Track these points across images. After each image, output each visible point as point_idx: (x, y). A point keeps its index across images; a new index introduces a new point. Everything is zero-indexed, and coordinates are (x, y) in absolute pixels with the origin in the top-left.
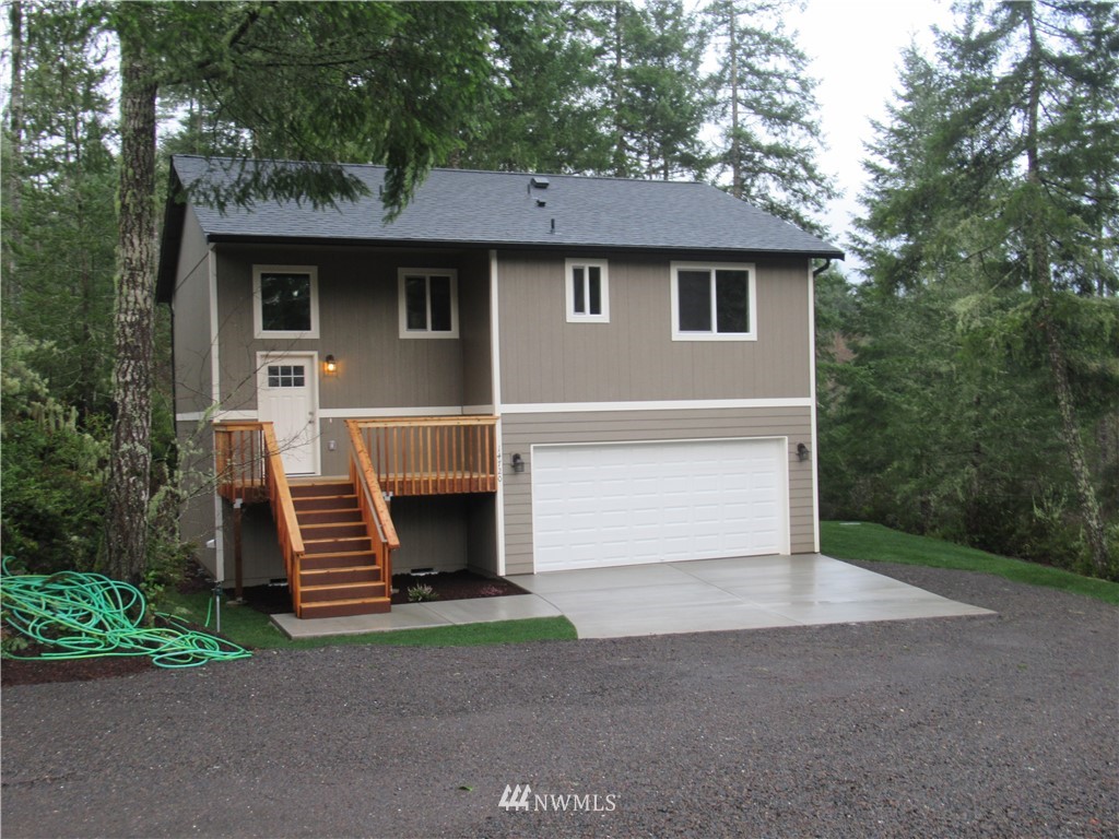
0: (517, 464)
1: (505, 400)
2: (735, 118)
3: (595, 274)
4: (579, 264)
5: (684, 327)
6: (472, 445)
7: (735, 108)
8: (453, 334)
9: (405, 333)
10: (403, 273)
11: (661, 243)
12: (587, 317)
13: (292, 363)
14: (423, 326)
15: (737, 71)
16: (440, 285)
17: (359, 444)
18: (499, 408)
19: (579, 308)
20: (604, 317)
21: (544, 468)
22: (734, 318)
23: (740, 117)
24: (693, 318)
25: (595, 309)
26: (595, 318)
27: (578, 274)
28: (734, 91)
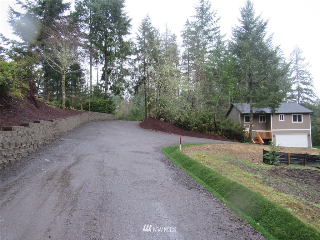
0: (274, 136)
1: (273, 129)
2: (298, 84)
3: (283, 116)
4: (281, 115)
5: (294, 121)
6: (269, 134)
7: (298, 83)
8: (265, 122)
9: (260, 122)
10: (260, 116)
11: (291, 112)
12: (282, 120)
13: (248, 125)
14: (262, 121)
15: (298, 77)
16: (264, 117)
17: (258, 134)
18: (272, 130)
19: (281, 119)
20: (284, 120)
21: (277, 137)
22: (300, 120)
23: (299, 84)
24: (295, 120)
25: (283, 119)
26: (283, 120)
27: (281, 116)
28: (298, 80)
